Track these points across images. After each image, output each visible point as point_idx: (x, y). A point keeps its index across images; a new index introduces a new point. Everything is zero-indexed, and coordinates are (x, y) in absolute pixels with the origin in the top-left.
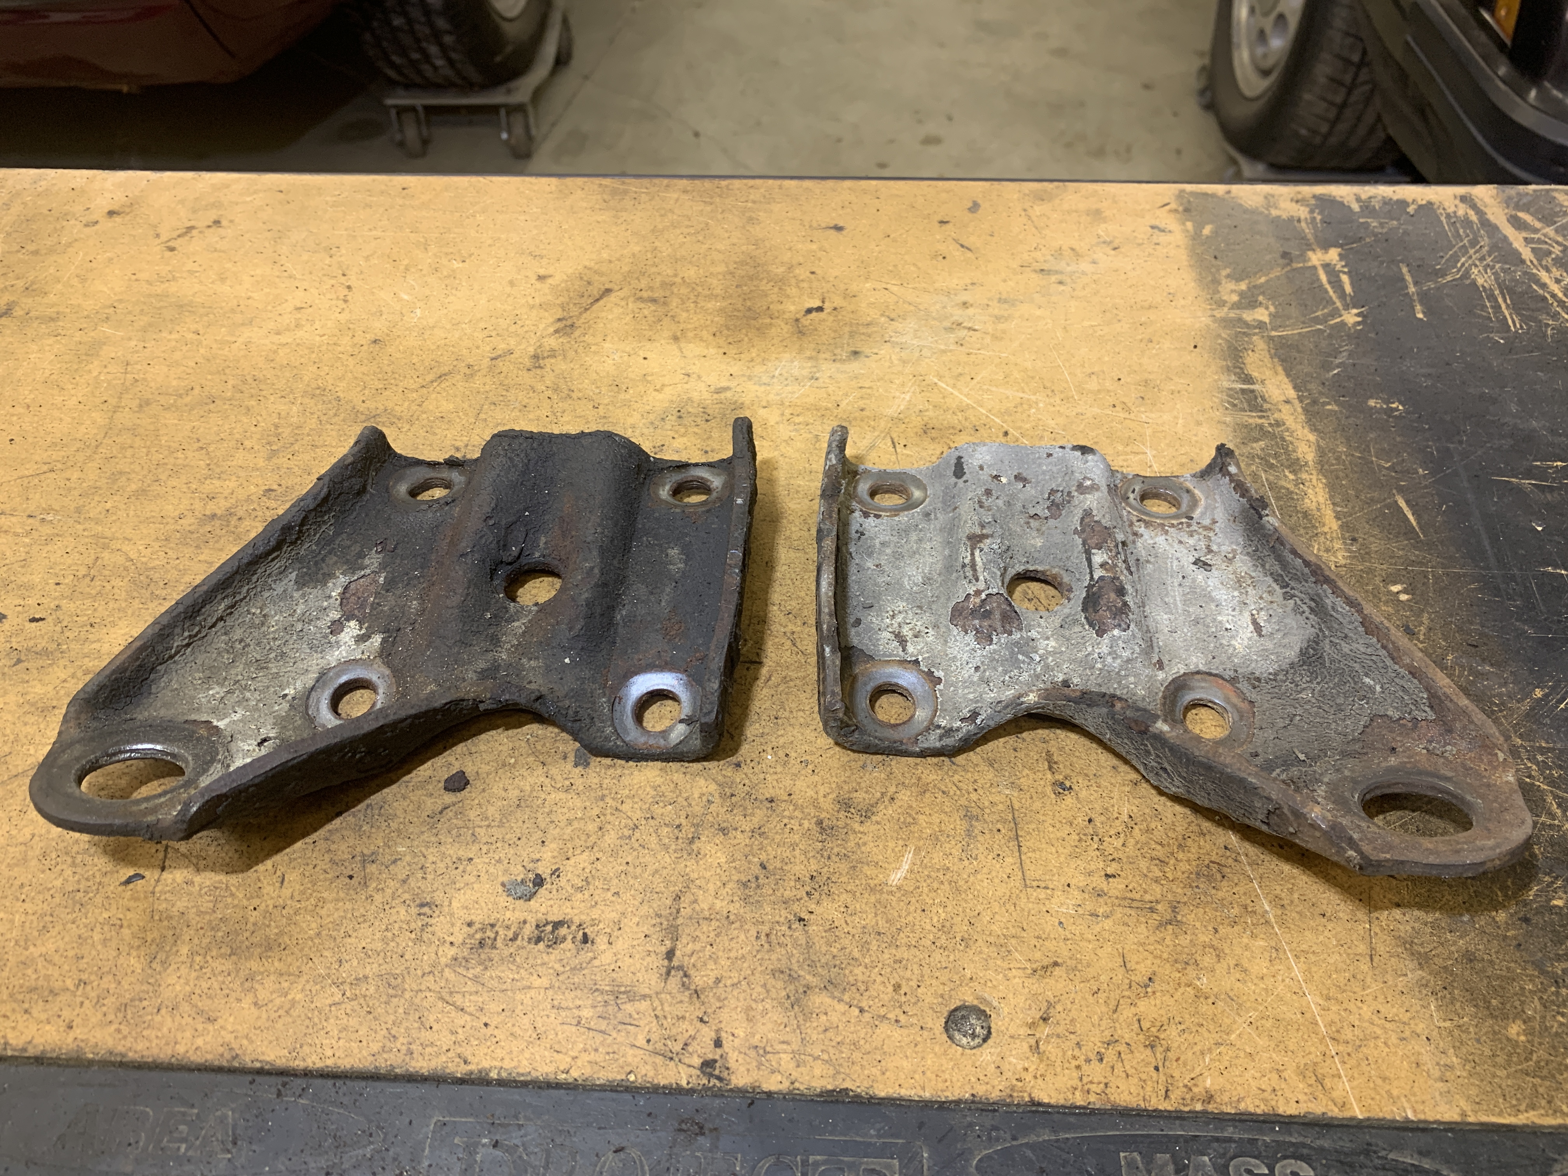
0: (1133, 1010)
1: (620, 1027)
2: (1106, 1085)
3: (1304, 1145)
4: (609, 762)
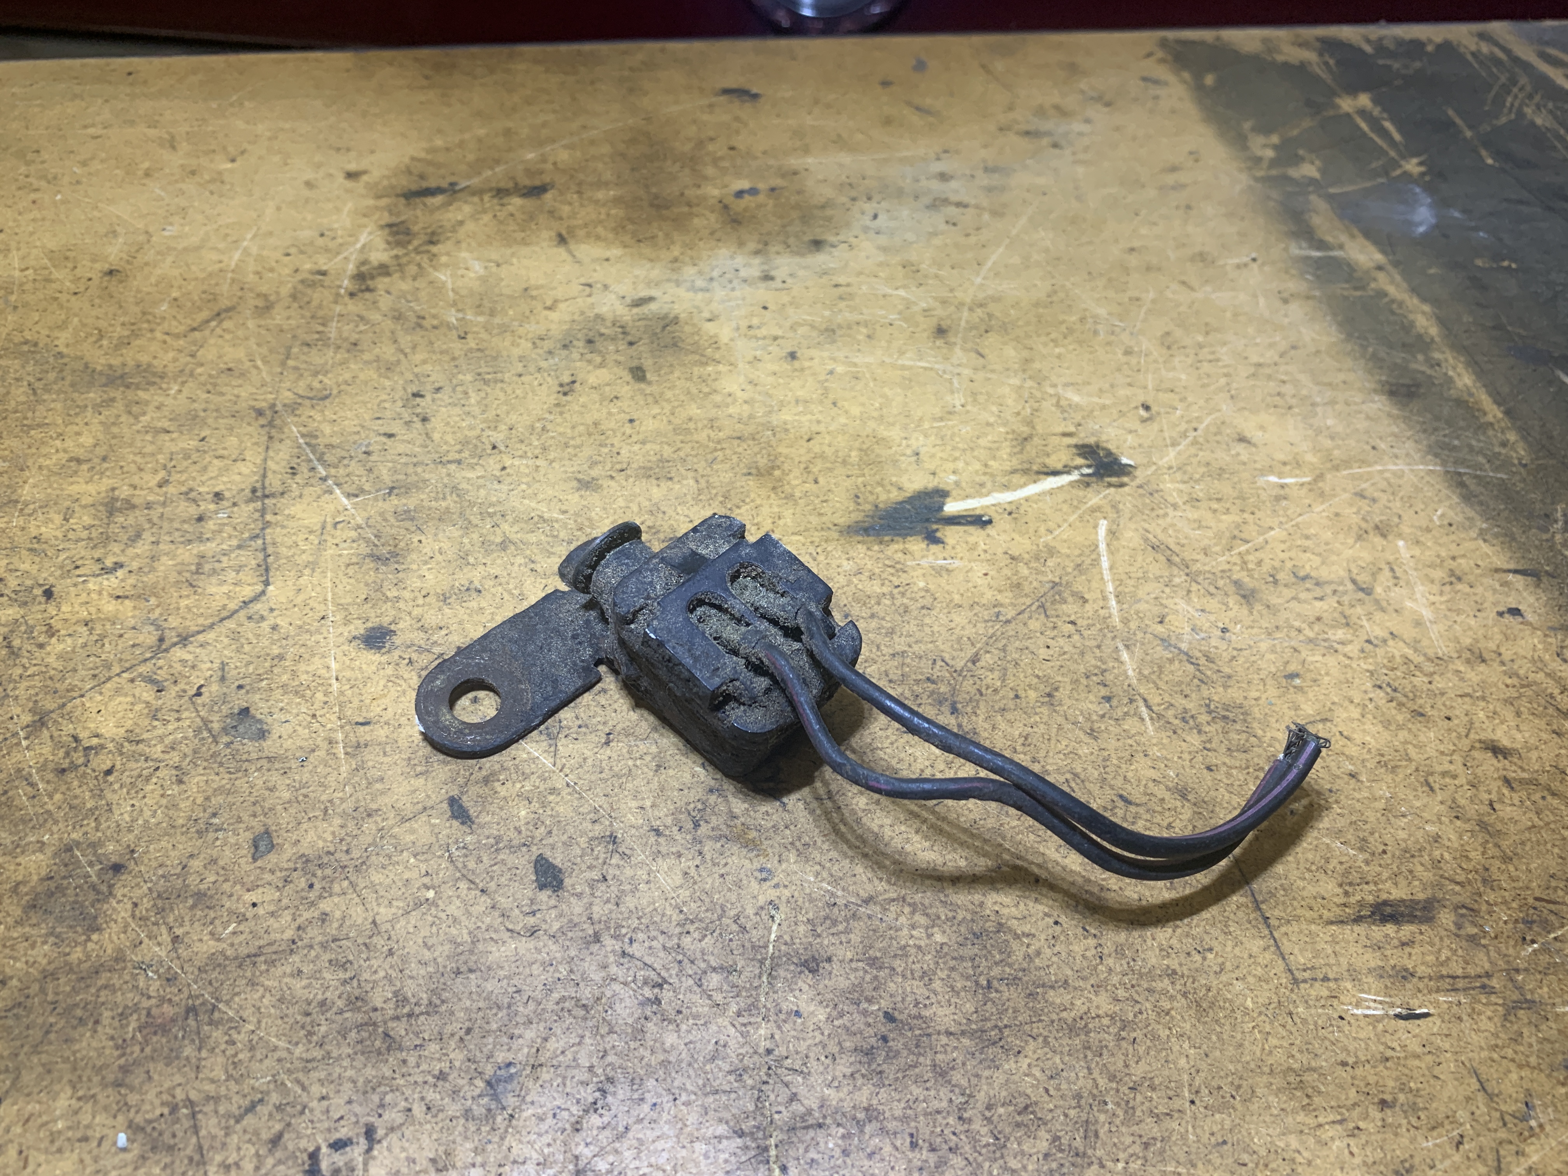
4: (595, 875)
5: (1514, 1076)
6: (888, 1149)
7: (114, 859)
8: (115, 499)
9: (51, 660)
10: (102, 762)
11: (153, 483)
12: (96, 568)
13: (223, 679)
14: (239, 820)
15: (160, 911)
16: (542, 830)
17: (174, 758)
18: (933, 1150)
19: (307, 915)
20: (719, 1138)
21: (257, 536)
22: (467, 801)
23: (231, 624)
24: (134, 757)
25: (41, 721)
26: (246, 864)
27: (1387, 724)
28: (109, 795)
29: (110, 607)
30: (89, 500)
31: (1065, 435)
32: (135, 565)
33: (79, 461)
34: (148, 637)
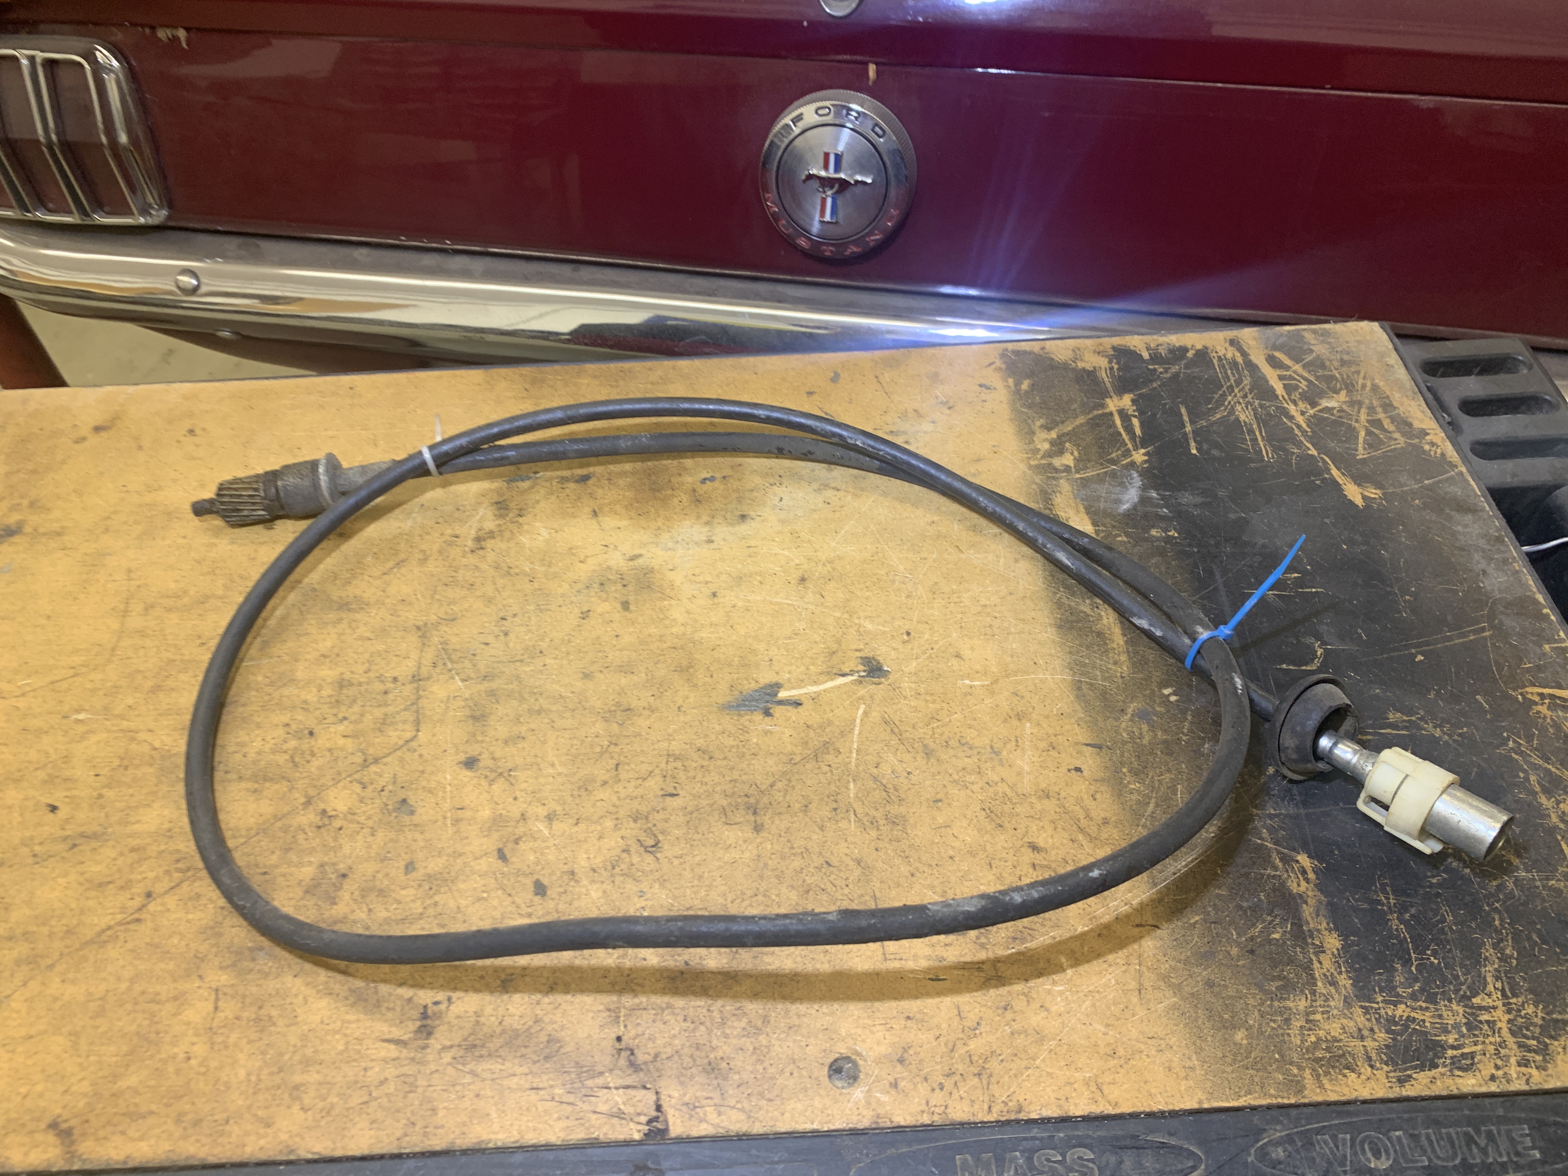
0: (966, 1049)
1: (585, 1099)
2: (946, 1107)
3: (1088, 1136)
4: (561, 890)
5: (977, 1011)
6: (673, 1021)
7: (343, 871)
8: (343, 680)
9: (313, 769)
10: (337, 823)
11: (361, 671)
12: (334, 719)
13: (394, 783)
14: (400, 855)
15: (363, 897)
16: (539, 867)
17: (370, 823)
18: (693, 1022)
19: (428, 902)
20: (600, 1011)
21: (413, 704)
22: (506, 851)
23: (399, 753)
24: (351, 822)
25: (308, 802)
26: (402, 877)
27: (979, 830)
28: (341, 841)
29: (341, 742)
30: (329, 680)
31: (857, 650)
32: (353, 718)
33: (324, 656)
34: (359, 759)
